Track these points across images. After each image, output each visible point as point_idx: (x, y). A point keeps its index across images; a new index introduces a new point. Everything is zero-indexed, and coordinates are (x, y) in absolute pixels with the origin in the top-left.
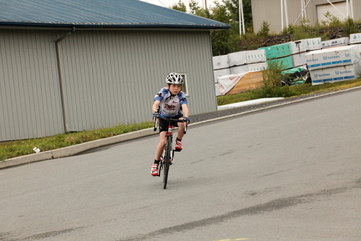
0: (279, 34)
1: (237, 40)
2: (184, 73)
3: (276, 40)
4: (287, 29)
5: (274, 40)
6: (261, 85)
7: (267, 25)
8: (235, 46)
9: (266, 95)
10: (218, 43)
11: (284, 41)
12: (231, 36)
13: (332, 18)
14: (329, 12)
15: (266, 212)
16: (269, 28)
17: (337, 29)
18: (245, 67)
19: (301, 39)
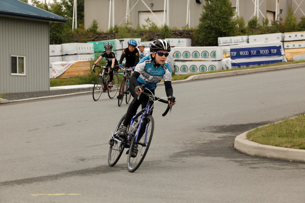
0: (106, 32)
1: (70, 33)
2: (23, 55)
3: (103, 37)
4: (113, 29)
5: (101, 36)
6: (88, 72)
7: (96, 24)
8: (68, 38)
9: (91, 81)
10: (53, 34)
11: (110, 38)
12: (65, 29)
13: (151, 23)
14: (149, 18)
15: (94, 175)
16: (98, 26)
17: (155, 33)
18: (75, 56)
19: (125, 38)
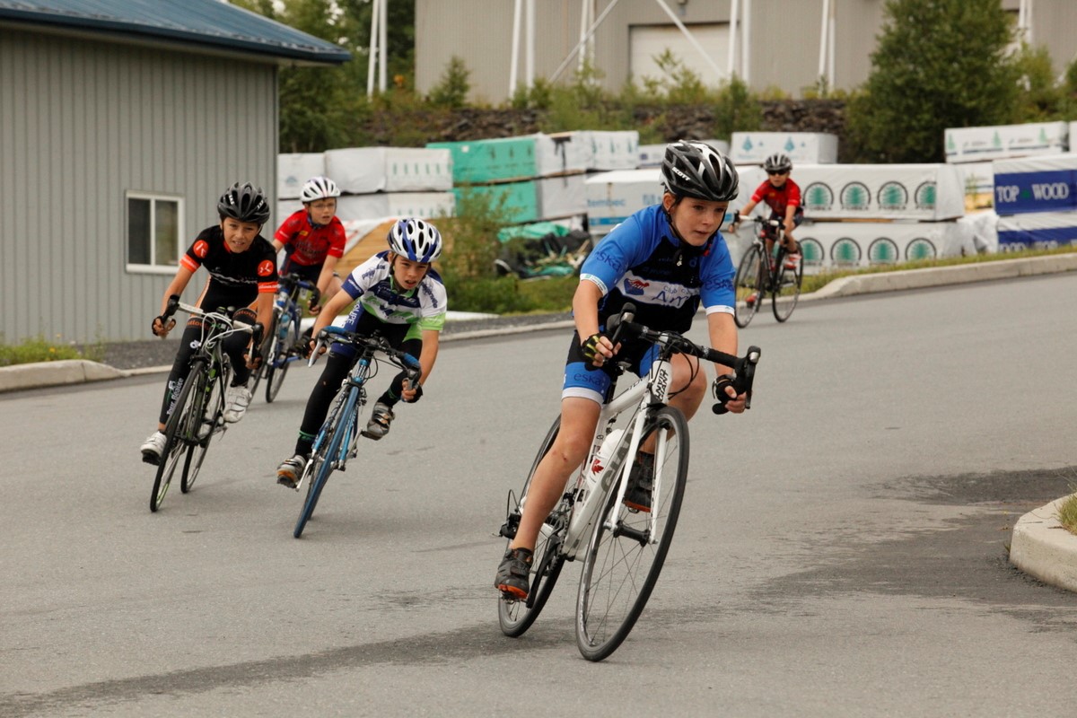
0: (501, 106)
1: (358, 111)
2: (175, 194)
3: (490, 124)
4: (528, 92)
5: (481, 123)
7: (463, 73)
8: (349, 128)
10: (293, 111)
11: (516, 131)
12: (339, 94)
13: (680, 73)
14: (672, 51)
15: (455, 660)
16: (469, 81)
17: (692, 110)
18: (380, 199)
19: (574, 129)
